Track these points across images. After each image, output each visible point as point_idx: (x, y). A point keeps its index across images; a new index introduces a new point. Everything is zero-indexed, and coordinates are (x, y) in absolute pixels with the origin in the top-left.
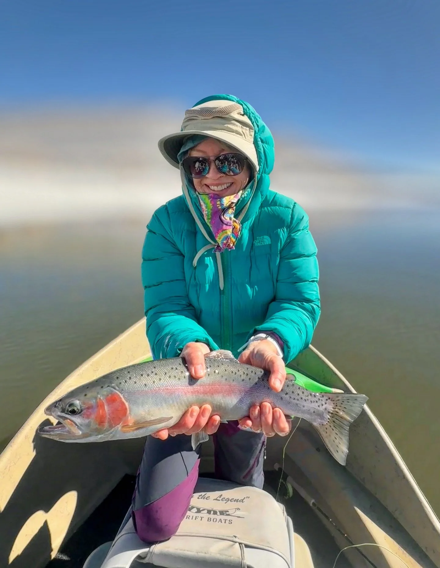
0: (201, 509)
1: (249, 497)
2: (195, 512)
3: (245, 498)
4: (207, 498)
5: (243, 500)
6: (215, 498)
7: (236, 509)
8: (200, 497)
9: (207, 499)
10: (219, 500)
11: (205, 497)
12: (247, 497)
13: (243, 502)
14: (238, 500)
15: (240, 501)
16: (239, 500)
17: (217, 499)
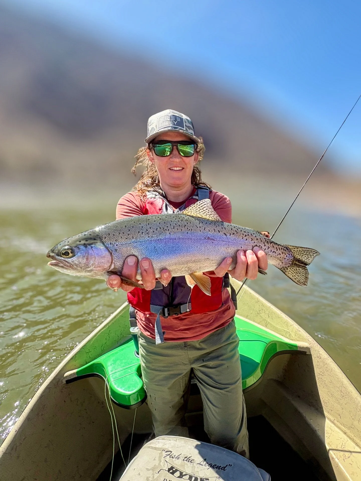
0: (183, 474)
1: (231, 465)
2: (177, 477)
3: (227, 465)
5: (225, 467)
6: (199, 463)
7: (217, 477)
8: (186, 459)
9: (192, 462)
10: (202, 465)
11: (190, 459)
12: (229, 465)
13: (224, 470)
14: (221, 466)
15: (222, 468)
16: (220, 468)
17: (201, 463)
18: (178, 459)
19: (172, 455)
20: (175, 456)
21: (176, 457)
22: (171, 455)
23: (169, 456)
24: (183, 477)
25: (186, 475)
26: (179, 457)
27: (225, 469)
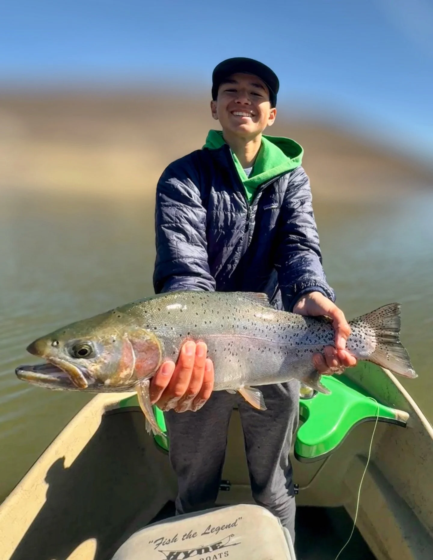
0: (189, 552)
1: (242, 518)
3: (237, 520)
4: (193, 535)
5: (235, 523)
6: (203, 532)
7: (229, 536)
8: (185, 537)
10: (208, 533)
11: (190, 535)
12: (239, 519)
13: (235, 526)
15: (232, 526)
16: (230, 526)
18: (175, 542)
19: (165, 542)
20: (169, 540)
21: (171, 541)
22: (163, 542)
23: (161, 545)
24: (191, 555)
25: (192, 551)
26: (176, 539)
27: (236, 524)
